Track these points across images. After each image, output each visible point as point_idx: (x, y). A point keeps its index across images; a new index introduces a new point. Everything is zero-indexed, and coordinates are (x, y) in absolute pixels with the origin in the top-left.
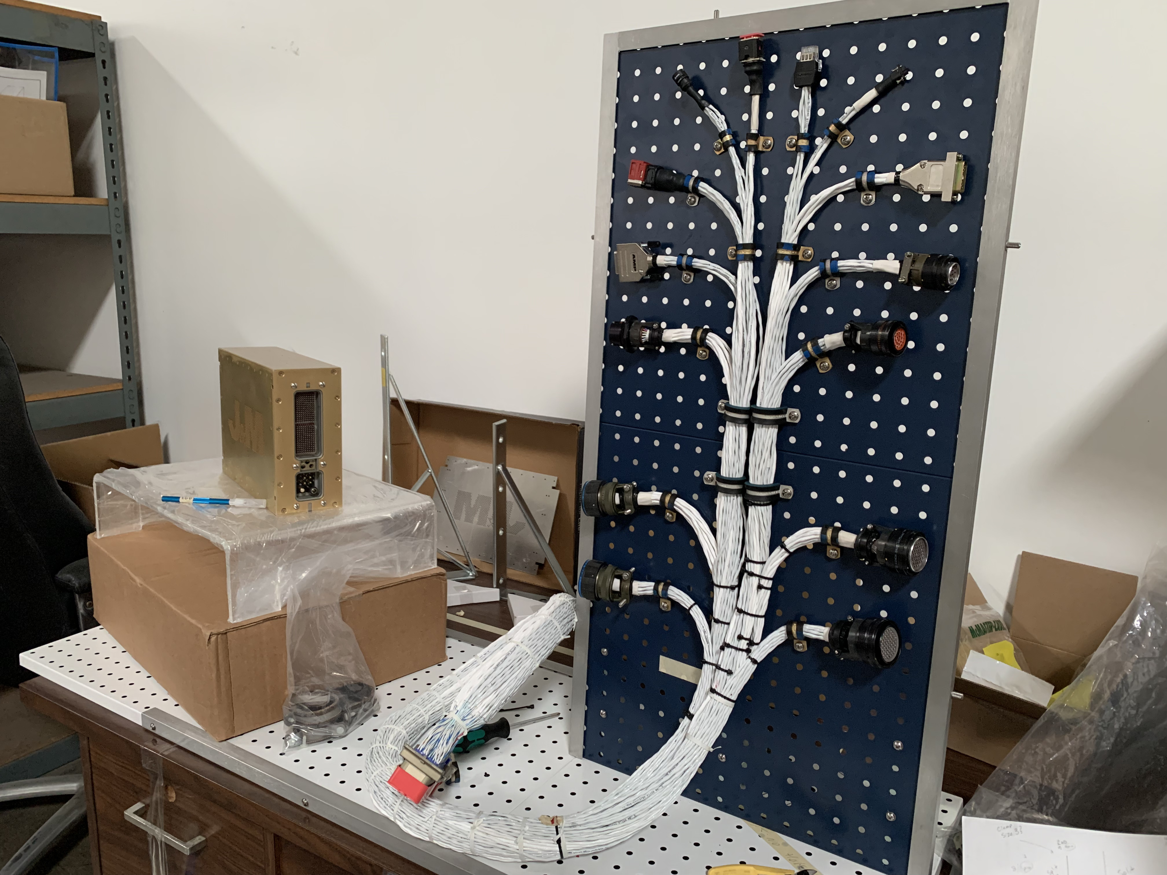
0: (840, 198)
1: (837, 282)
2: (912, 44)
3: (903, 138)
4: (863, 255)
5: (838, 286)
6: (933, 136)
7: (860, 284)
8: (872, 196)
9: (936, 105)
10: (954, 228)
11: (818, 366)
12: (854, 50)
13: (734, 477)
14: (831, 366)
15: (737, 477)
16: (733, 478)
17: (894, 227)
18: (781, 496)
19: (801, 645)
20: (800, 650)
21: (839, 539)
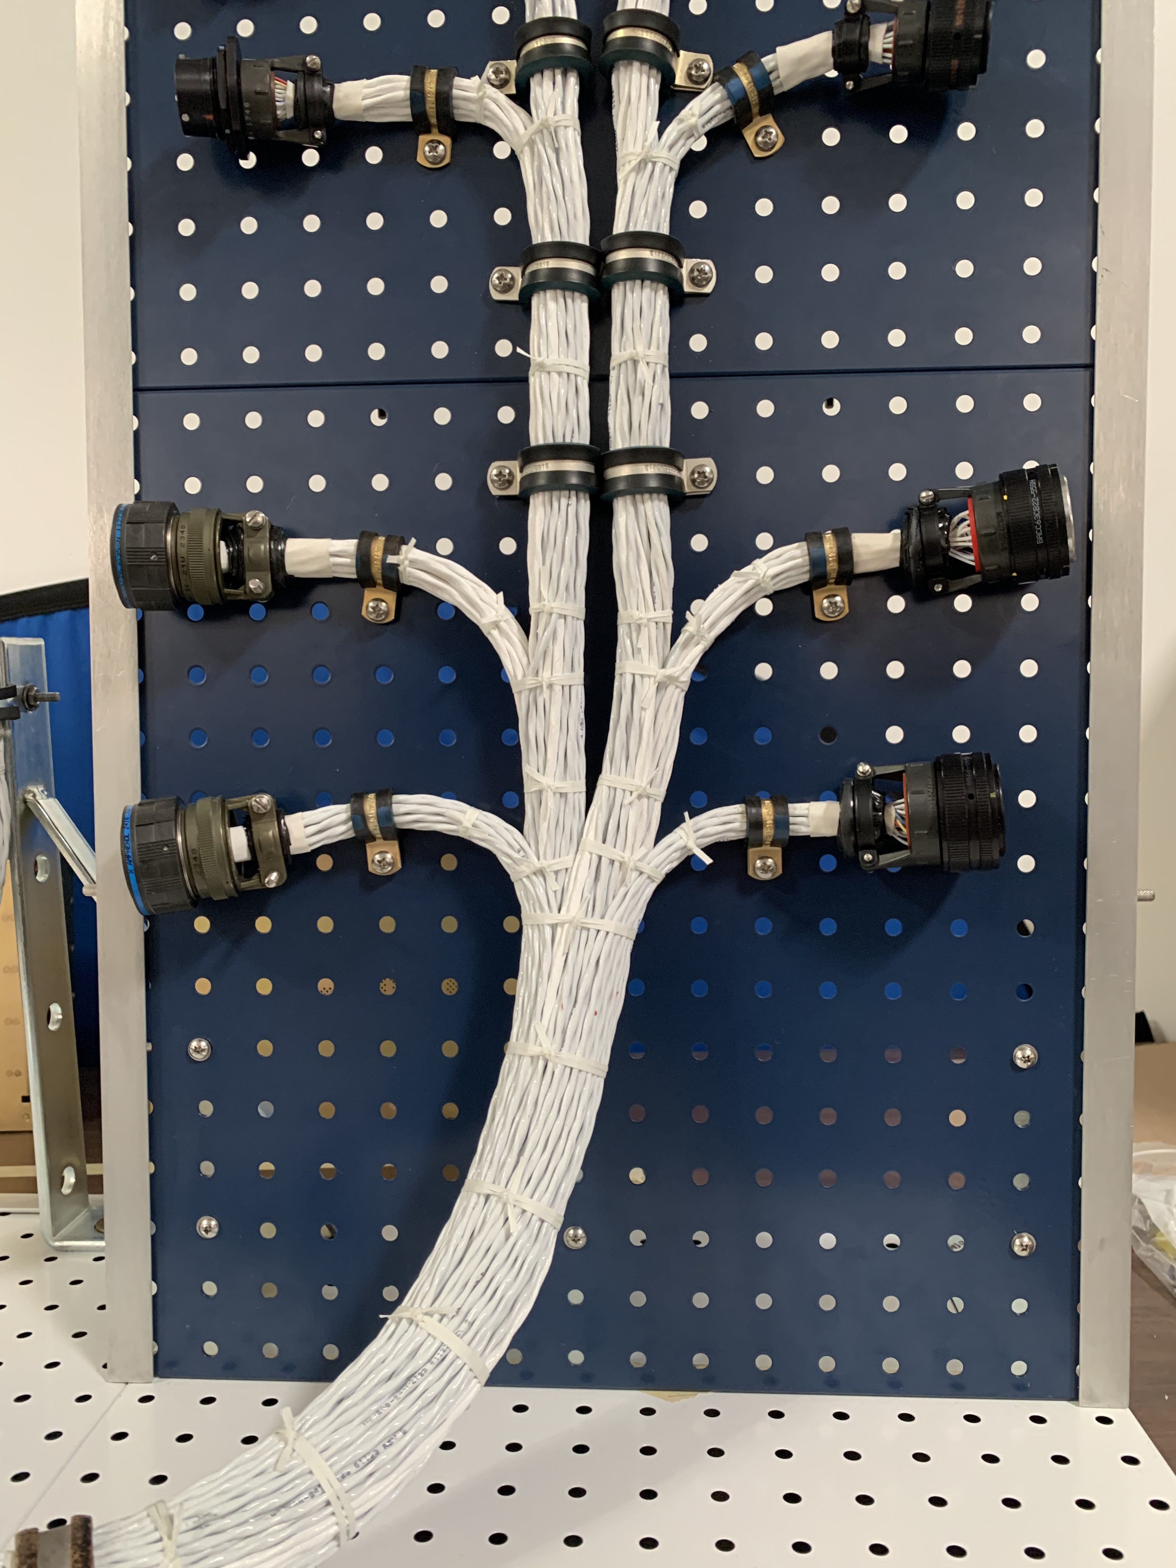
11: (749, 139)
13: (570, 442)
14: (781, 138)
15: (575, 442)
18: (685, 479)
19: (770, 861)
20: (767, 876)
21: (855, 552)
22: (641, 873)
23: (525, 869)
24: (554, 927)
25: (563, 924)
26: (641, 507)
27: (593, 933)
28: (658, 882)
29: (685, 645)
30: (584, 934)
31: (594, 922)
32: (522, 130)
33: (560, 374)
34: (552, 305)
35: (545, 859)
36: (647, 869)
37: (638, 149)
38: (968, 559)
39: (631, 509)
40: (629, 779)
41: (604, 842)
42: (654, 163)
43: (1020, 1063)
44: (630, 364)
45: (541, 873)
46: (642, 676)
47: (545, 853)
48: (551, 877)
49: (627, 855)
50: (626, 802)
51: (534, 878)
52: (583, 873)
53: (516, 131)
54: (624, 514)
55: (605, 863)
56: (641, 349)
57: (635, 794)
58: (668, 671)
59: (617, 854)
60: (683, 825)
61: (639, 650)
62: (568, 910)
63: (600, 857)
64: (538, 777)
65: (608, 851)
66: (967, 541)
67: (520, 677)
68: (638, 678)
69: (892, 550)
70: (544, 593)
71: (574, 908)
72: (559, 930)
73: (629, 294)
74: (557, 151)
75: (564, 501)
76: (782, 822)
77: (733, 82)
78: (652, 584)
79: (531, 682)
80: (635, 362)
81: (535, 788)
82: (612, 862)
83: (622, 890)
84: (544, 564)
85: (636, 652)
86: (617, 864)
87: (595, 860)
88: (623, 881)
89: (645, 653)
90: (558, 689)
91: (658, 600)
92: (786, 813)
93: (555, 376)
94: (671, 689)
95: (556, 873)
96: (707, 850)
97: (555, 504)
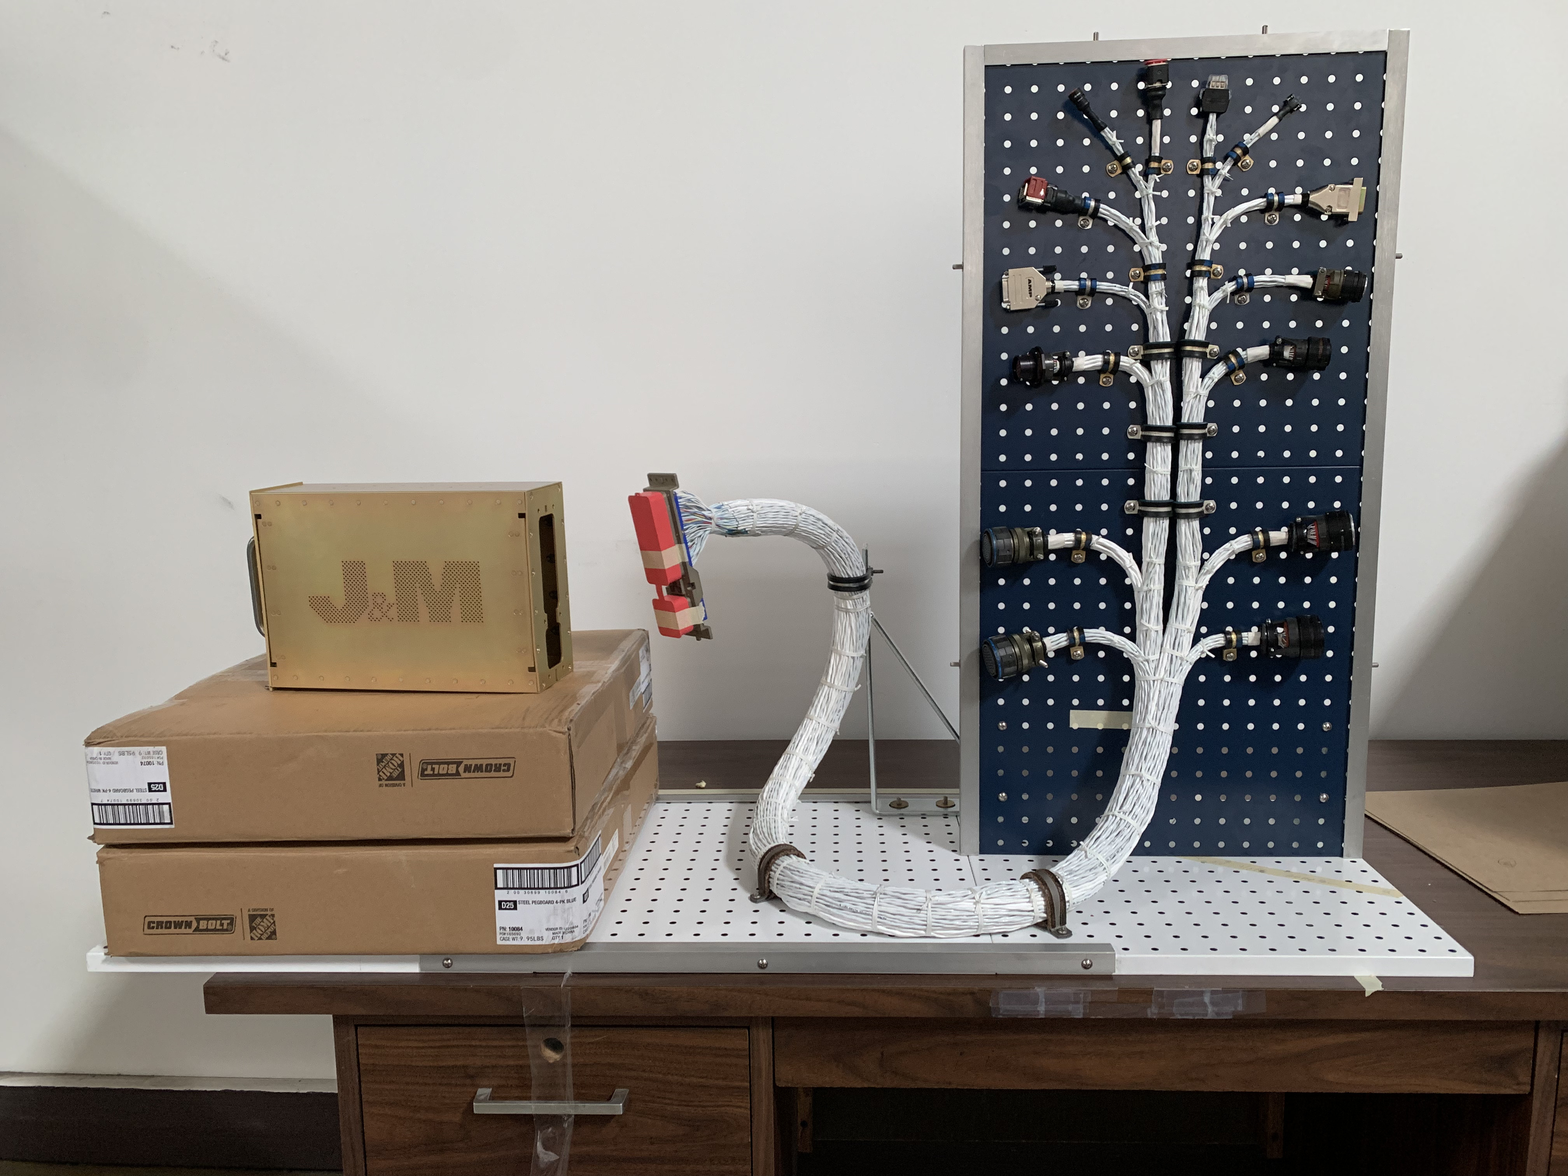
0: (1244, 219)
1: (1247, 298)
2: (1304, 80)
3: (1300, 163)
4: (1268, 271)
5: (1248, 301)
6: (1327, 162)
7: (1267, 298)
8: (1276, 216)
9: (1329, 135)
10: (1350, 243)
11: (1233, 379)
12: (1249, 82)
13: (1164, 499)
14: (1245, 378)
15: (1165, 499)
16: (1162, 501)
17: (1296, 245)
18: (1205, 512)
19: (1232, 654)
20: (1231, 660)
21: (1271, 540)
22: (1187, 661)
23: (1141, 659)
24: (1154, 681)
25: (1157, 680)
26: (1191, 523)
27: (1170, 684)
28: (1193, 664)
29: (1205, 574)
30: (1167, 683)
31: (1170, 680)
32: (1148, 381)
33: (1161, 474)
34: (1159, 448)
35: (1148, 655)
36: (1190, 660)
37: (1195, 391)
38: (1314, 543)
39: (1187, 524)
40: (1183, 625)
41: (1174, 649)
42: (1200, 396)
43: (1325, 730)
44: (1189, 471)
45: (1147, 661)
46: (1189, 587)
47: (1148, 653)
48: (1151, 663)
49: (1182, 654)
50: (1183, 634)
51: (1144, 662)
52: (1165, 661)
53: (1146, 380)
54: (1184, 525)
55: (1174, 658)
56: (1194, 466)
57: (1186, 632)
58: (1199, 585)
59: (1179, 654)
60: (1201, 642)
61: (1188, 577)
62: (1159, 675)
63: (1172, 655)
64: (1146, 624)
65: (1175, 653)
66: (1314, 537)
67: (1139, 586)
68: (1188, 587)
69: (1285, 539)
70: (1152, 555)
71: (1161, 674)
72: (1156, 682)
73: (1189, 445)
74: (1163, 391)
75: (1161, 521)
76: (1240, 640)
77: (1229, 362)
78: (1194, 551)
79: (1145, 588)
80: (1191, 471)
81: (1145, 629)
82: (1177, 657)
83: (1181, 667)
84: (1152, 544)
85: (1187, 577)
86: (1178, 658)
87: (1170, 656)
88: (1181, 664)
89: (1191, 577)
90: (1156, 591)
91: (1196, 558)
92: (1241, 638)
93: (1160, 475)
94: (1199, 591)
95: (1153, 661)
96: (1210, 651)
97: (1158, 523)
